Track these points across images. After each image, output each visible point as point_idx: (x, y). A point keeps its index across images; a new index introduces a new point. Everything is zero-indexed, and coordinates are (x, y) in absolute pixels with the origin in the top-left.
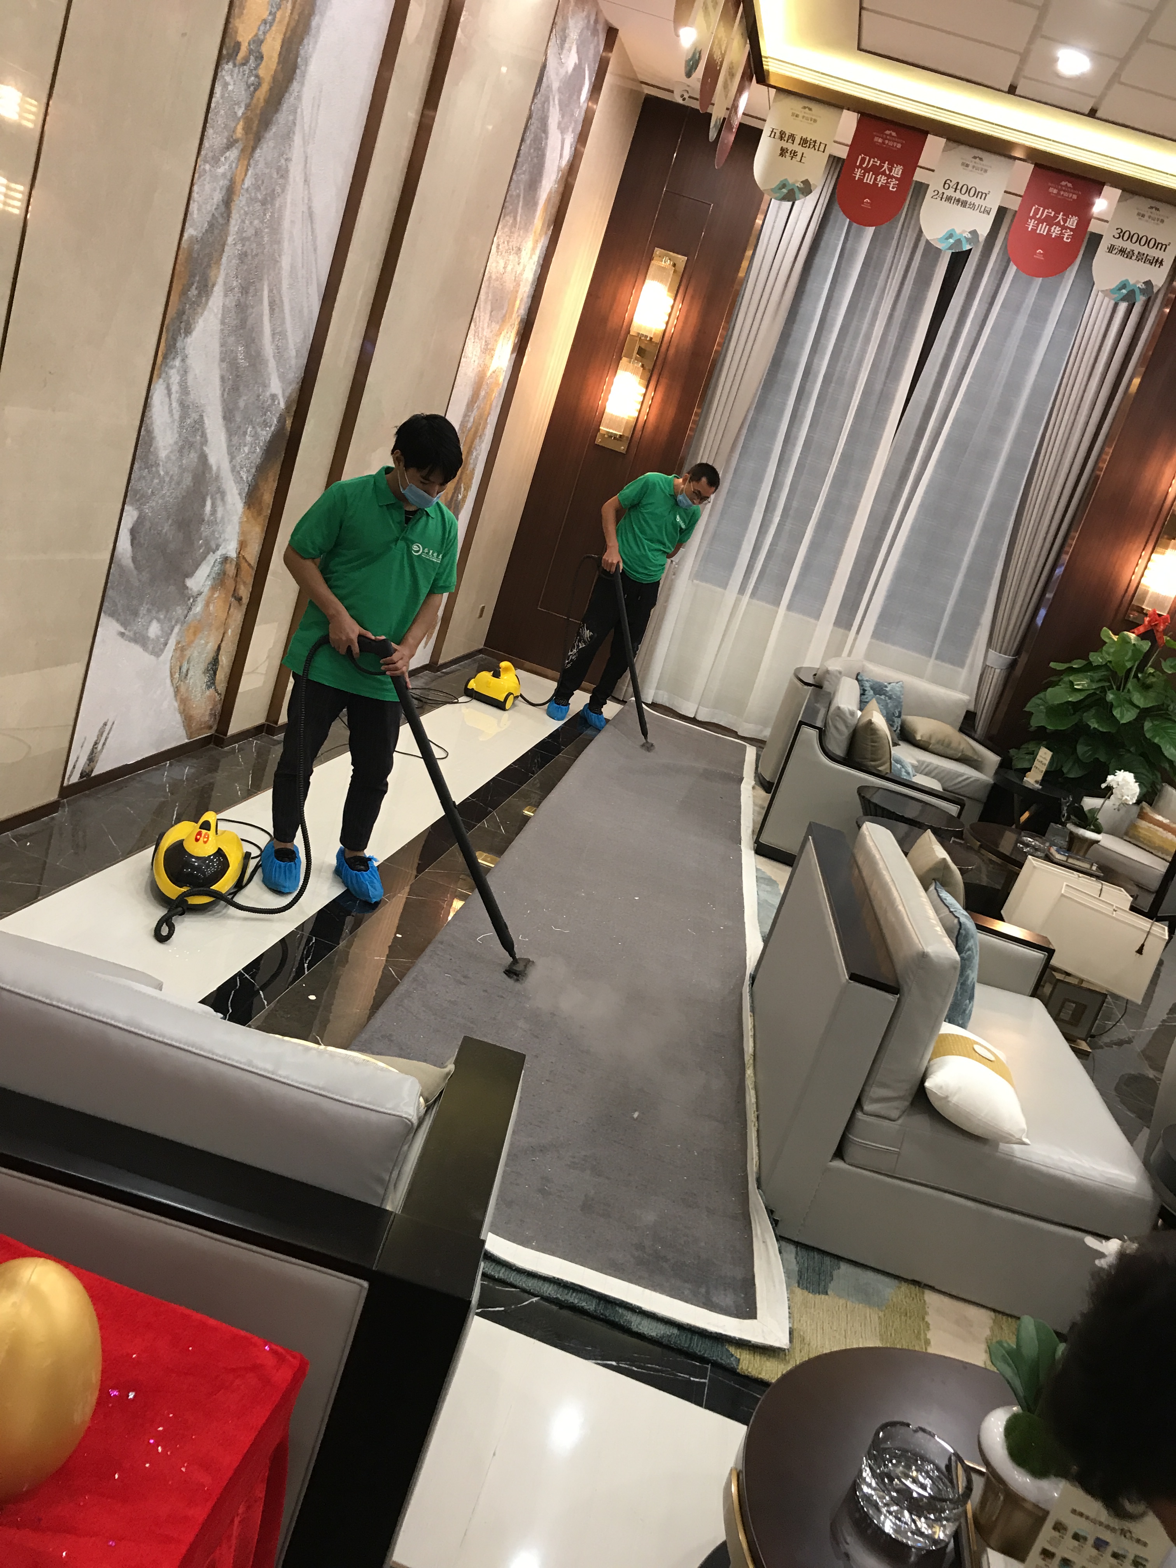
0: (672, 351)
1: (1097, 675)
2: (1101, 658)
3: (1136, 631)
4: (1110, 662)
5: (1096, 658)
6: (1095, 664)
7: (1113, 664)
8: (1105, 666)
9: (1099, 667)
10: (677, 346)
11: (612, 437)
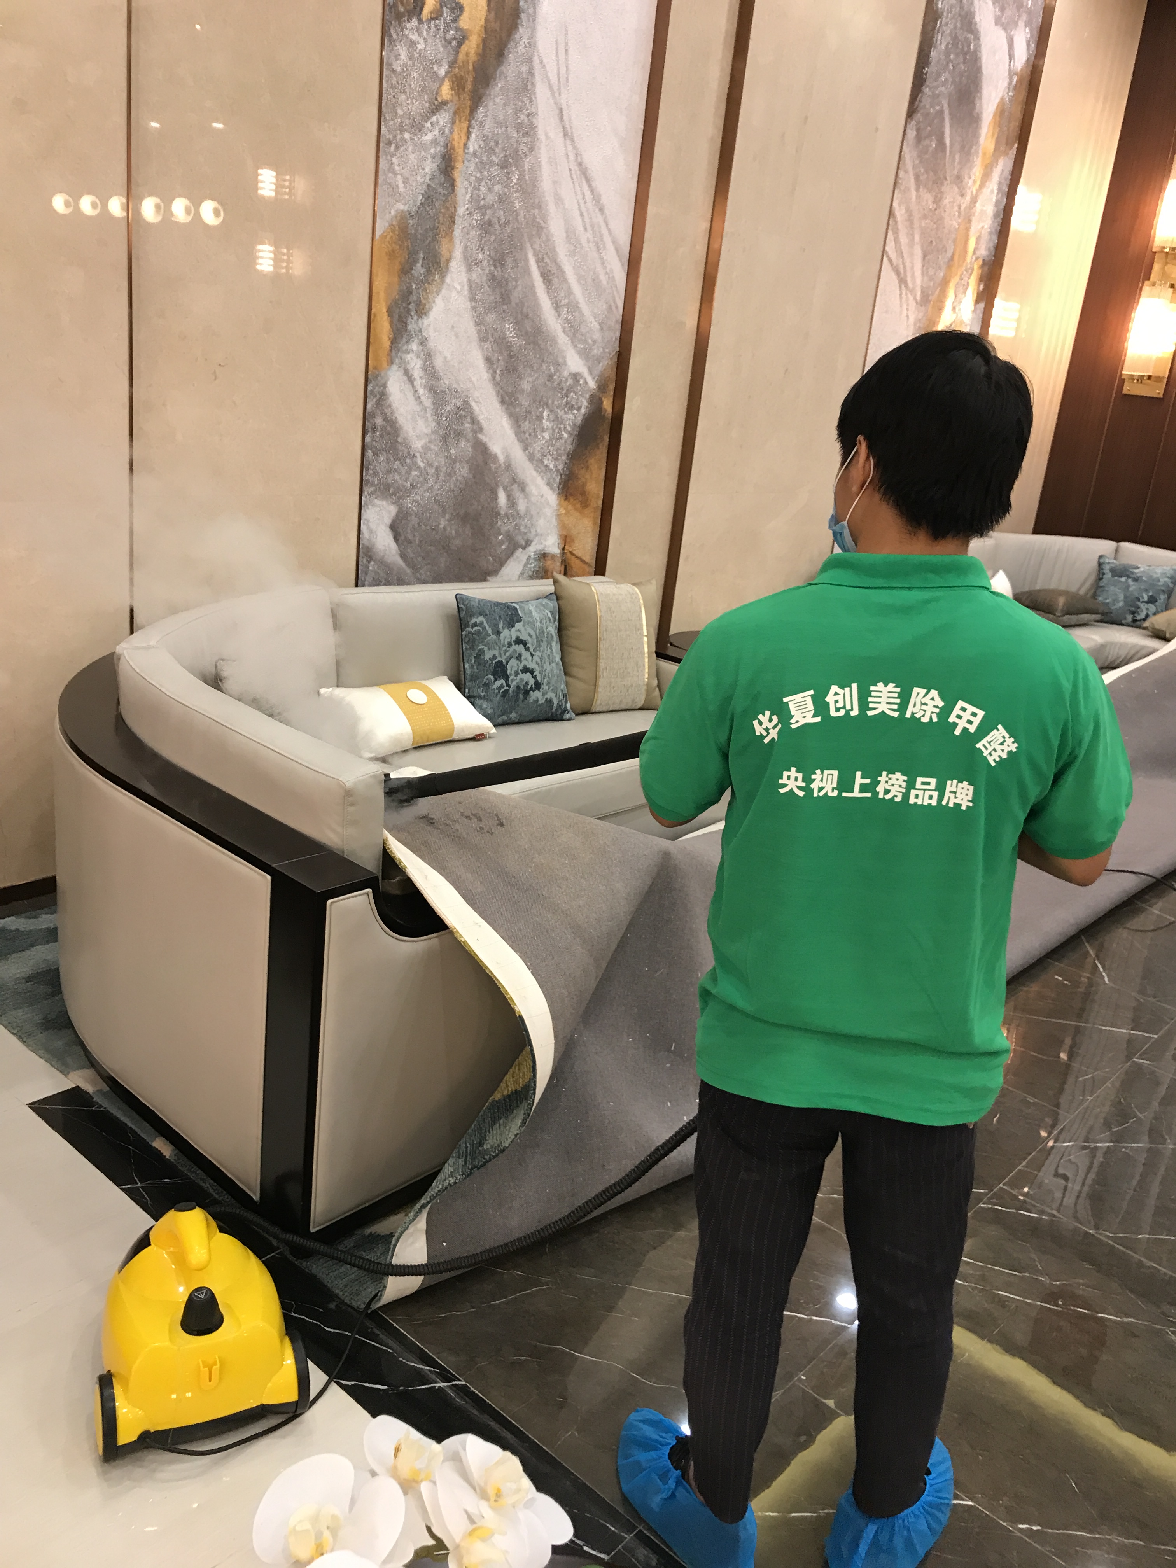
11: (1138, 380)
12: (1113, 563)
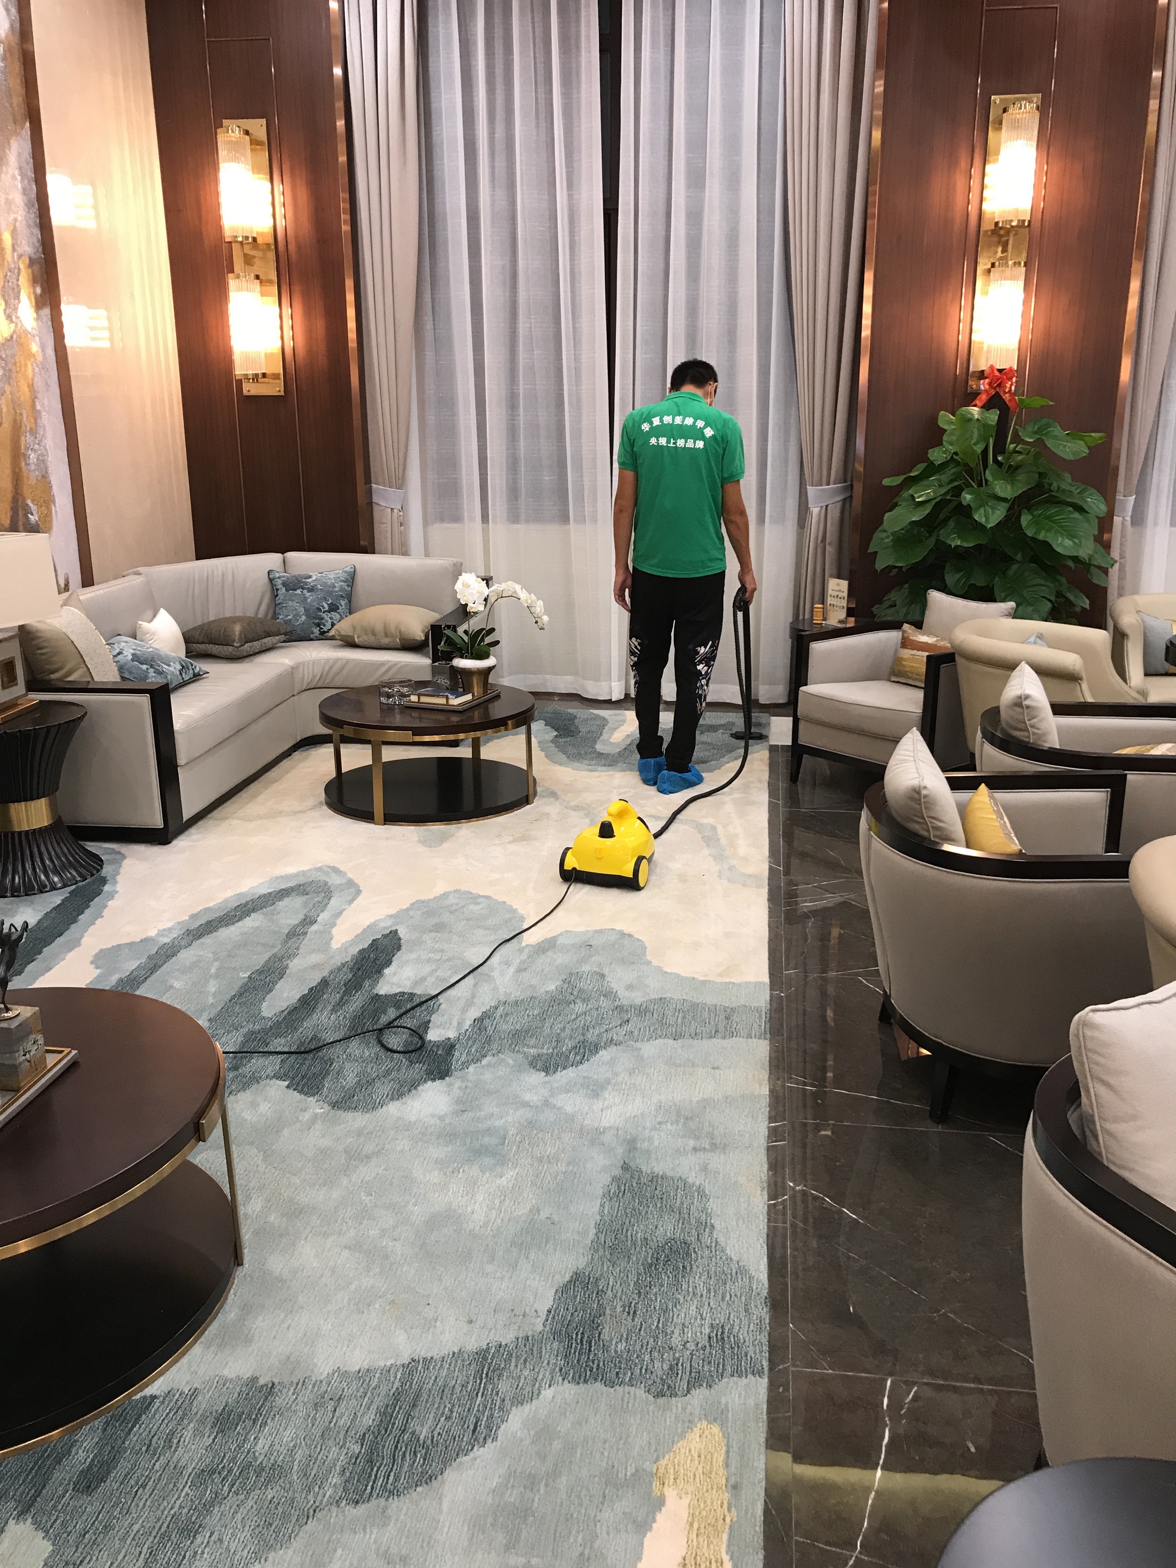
0: (292, 247)
1: (945, 477)
2: (944, 452)
3: (977, 402)
4: (956, 453)
5: (937, 455)
6: (937, 463)
7: (960, 455)
8: (952, 461)
9: (944, 465)
10: (296, 238)
11: (253, 379)
12: (284, 577)
